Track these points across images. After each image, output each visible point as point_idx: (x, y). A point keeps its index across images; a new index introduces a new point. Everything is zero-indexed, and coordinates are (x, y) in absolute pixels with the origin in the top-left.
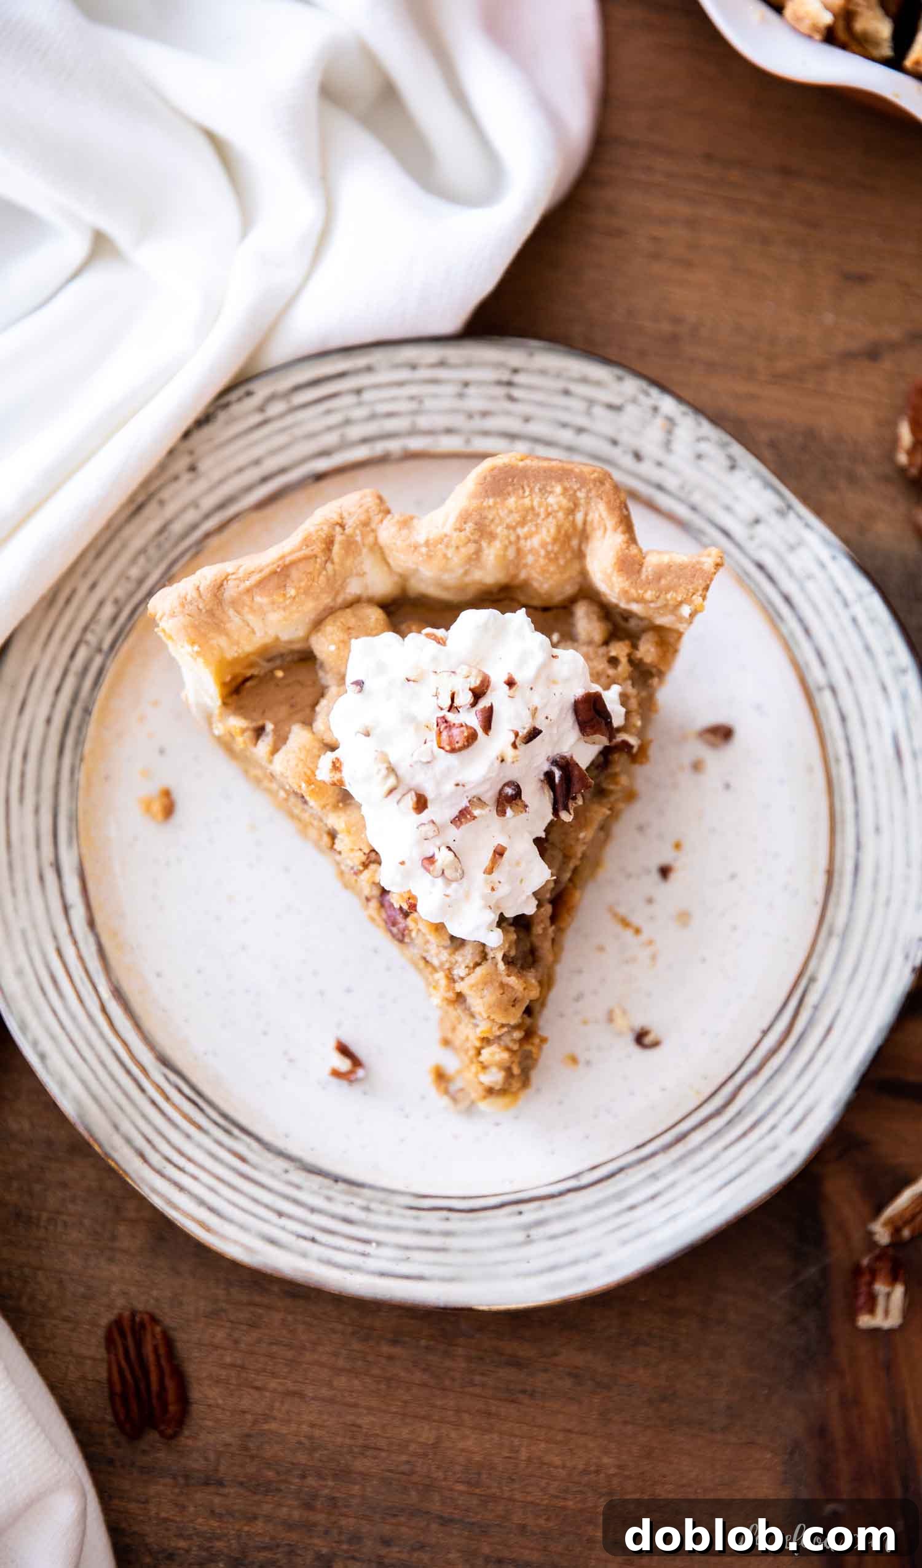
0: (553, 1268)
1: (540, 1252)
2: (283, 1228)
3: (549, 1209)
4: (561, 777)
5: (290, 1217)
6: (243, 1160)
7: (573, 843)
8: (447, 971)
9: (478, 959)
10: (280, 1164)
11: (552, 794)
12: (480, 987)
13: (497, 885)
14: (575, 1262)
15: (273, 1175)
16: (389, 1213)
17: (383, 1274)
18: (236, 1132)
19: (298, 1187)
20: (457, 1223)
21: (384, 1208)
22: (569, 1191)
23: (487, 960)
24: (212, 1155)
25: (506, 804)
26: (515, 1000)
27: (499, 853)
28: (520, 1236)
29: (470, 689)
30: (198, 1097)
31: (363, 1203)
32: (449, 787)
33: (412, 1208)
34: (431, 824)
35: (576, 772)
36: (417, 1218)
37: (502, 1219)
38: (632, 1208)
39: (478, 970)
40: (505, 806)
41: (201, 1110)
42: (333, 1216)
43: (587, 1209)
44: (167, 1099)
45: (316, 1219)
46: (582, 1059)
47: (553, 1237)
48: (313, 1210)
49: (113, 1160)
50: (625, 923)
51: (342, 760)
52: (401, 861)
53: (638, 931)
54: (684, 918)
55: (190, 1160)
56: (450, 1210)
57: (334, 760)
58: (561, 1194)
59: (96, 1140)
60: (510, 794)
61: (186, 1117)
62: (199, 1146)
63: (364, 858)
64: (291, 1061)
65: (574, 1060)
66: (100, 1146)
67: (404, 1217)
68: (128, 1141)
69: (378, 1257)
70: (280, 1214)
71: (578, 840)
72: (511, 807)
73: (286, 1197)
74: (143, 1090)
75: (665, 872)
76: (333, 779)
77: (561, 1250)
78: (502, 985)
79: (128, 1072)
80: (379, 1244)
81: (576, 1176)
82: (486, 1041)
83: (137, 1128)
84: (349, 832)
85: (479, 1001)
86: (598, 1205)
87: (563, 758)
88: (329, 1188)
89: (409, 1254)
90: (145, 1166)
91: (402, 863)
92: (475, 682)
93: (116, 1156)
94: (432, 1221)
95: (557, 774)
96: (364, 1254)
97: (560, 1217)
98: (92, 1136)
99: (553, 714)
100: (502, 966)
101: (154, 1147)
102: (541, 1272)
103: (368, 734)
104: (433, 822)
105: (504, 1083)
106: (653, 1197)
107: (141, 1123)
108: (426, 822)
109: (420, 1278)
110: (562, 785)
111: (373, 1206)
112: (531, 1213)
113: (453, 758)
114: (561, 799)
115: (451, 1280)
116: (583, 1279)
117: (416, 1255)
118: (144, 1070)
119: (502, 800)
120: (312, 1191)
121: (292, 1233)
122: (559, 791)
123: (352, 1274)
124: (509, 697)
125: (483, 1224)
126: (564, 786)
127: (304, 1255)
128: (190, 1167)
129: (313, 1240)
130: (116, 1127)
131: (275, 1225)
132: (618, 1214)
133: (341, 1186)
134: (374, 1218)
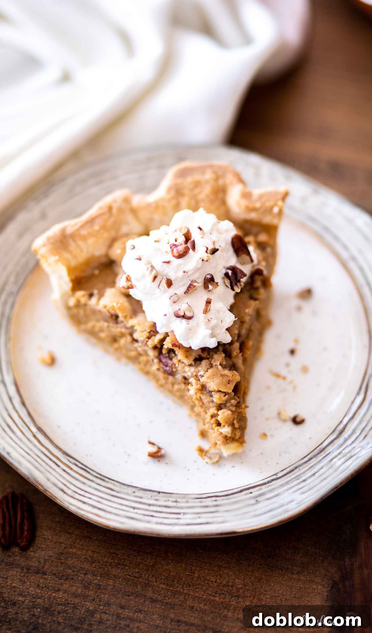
0: (271, 510)
1: (263, 506)
2: (137, 513)
3: (264, 489)
4: (232, 273)
5: (138, 509)
6: (112, 490)
7: (243, 315)
8: (195, 377)
9: (208, 367)
10: (131, 490)
11: (229, 281)
12: (212, 378)
13: (210, 319)
14: (282, 506)
15: (128, 494)
16: (187, 502)
17: (188, 524)
18: (107, 480)
19: (141, 498)
20: (220, 501)
21: (184, 500)
22: (273, 480)
23: (213, 367)
24: (96, 489)
25: (208, 283)
26: (229, 381)
27: (208, 302)
28: (253, 501)
29: (183, 235)
30: (85, 468)
31: (174, 500)
32: (181, 274)
33: (198, 498)
34: (176, 295)
35: (238, 270)
36: (201, 502)
37: (242, 496)
38: (304, 481)
39: (209, 371)
40: (208, 284)
41: (89, 473)
42: (160, 506)
43: (282, 485)
44: (71, 469)
45: (151, 508)
46: (268, 433)
47: (268, 499)
48: (150, 505)
49: (49, 492)
50: (278, 376)
51: (130, 276)
52: (164, 314)
53: (284, 378)
54: (305, 369)
55: (86, 492)
56: (216, 496)
57: (127, 277)
58: (269, 482)
59: (39, 484)
60: (209, 278)
61: (81, 475)
62: (90, 486)
63: (148, 335)
64: (129, 455)
65: (265, 435)
66: (42, 486)
67: (194, 502)
68: (55, 485)
69: (184, 519)
70: (134, 508)
71: (245, 313)
72: (211, 285)
73: (136, 502)
74: (58, 466)
75: (292, 352)
76: (127, 285)
77: (273, 503)
78: (222, 376)
79: (51, 459)
80: (184, 514)
81: (275, 474)
82: (220, 407)
83: (59, 480)
84: (139, 324)
85: (212, 383)
86: (287, 483)
87: (231, 266)
88: (156, 496)
89: (199, 515)
90: (65, 495)
91: (165, 315)
92: (185, 231)
93: (50, 490)
94: (208, 502)
95: (230, 272)
96: (178, 519)
97: (271, 491)
98: (37, 482)
99: (223, 245)
100: (220, 367)
101: (68, 487)
102: (265, 513)
103: (140, 259)
104: (176, 294)
105: (232, 433)
106: (314, 475)
107: (61, 479)
108: (173, 295)
109: (207, 523)
110: (233, 276)
111: (178, 500)
112: (256, 492)
113: (180, 261)
114: (234, 282)
115: (222, 522)
116: (286, 511)
117: (204, 515)
118: (58, 458)
119: (206, 282)
120: (147, 499)
121: (142, 514)
122: (232, 278)
123: (173, 526)
124: (202, 238)
125: (233, 500)
126: (234, 276)
127: (149, 522)
128: (87, 495)
129: (152, 516)
130: (48, 479)
131: (132, 512)
132: (298, 484)
133: (161, 495)
134: (179, 505)
